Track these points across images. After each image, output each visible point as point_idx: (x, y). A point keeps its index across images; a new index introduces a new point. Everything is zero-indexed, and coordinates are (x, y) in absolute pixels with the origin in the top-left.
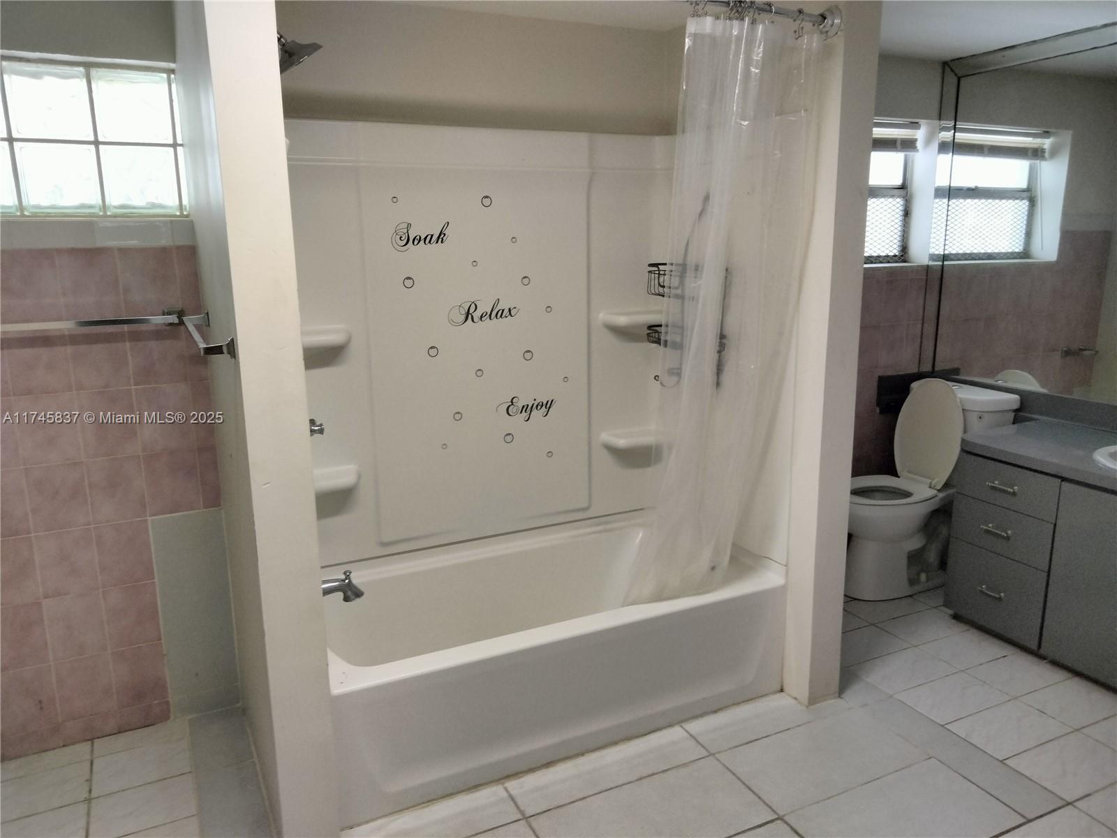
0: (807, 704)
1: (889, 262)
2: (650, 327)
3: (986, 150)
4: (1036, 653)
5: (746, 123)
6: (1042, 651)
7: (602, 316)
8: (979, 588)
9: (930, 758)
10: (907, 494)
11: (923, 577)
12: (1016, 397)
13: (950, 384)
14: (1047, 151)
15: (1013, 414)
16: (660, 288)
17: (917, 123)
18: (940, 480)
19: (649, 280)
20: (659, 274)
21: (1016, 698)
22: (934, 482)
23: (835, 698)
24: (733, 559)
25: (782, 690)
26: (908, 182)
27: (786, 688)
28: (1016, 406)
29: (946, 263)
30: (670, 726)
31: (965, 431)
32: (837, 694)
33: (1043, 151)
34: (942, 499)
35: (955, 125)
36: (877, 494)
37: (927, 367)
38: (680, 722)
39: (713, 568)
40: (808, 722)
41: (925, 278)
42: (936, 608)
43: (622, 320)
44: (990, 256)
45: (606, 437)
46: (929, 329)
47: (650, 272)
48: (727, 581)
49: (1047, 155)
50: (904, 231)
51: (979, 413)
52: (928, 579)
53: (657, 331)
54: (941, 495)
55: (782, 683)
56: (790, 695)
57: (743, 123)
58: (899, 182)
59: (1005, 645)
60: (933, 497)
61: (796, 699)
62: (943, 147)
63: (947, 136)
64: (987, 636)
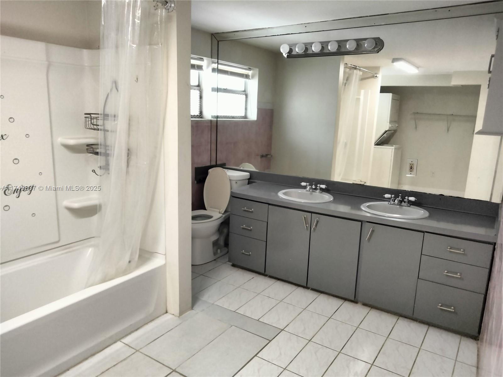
0: (178, 316)
1: (195, 118)
2: (88, 145)
3: (229, 73)
4: (264, 274)
5: (135, 46)
6: (266, 273)
7: (61, 140)
8: (242, 252)
9: (232, 326)
10: (211, 217)
11: (219, 251)
12: (248, 174)
13: (224, 169)
14: (250, 76)
15: (248, 180)
16: (92, 125)
17: (202, 59)
18: (223, 210)
19: (86, 122)
20: (91, 119)
21: (259, 294)
22: (221, 211)
23: (190, 310)
24: (140, 256)
25: (167, 312)
26: (201, 84)
27: (169, 311)
28: (249, 177)
29: (218, 119)
30: (115, 342)
31: (231, 189)
32: (191, 308)
33: (249, 76)
34: (225, 217)
35: (218, 61)
36: (199, 218)
37: (213, 163)
38: (119, 340)
39: (130, 262)
40: (180, 324)
41: (210, 125)
42: (225, 263)
43: (72, 142)
44: (233, 117)
45: (66, 203)
46: (214, 147)
47: (86, 117)
48: (137, 267)
49: (250, 77)
50: (200, 105)
51: (235, 181)
52: (221, 252)
53: (92, 148)
54: (224, 216)
55: (167, 309)
56: (170, 314)
57: (133, 45)
58: (197, 84)
59: (252, 273)
60: (221, 217)
61: (173, 314)
62: (214, 70)
63: (215, 66)
64: (246, 271)
